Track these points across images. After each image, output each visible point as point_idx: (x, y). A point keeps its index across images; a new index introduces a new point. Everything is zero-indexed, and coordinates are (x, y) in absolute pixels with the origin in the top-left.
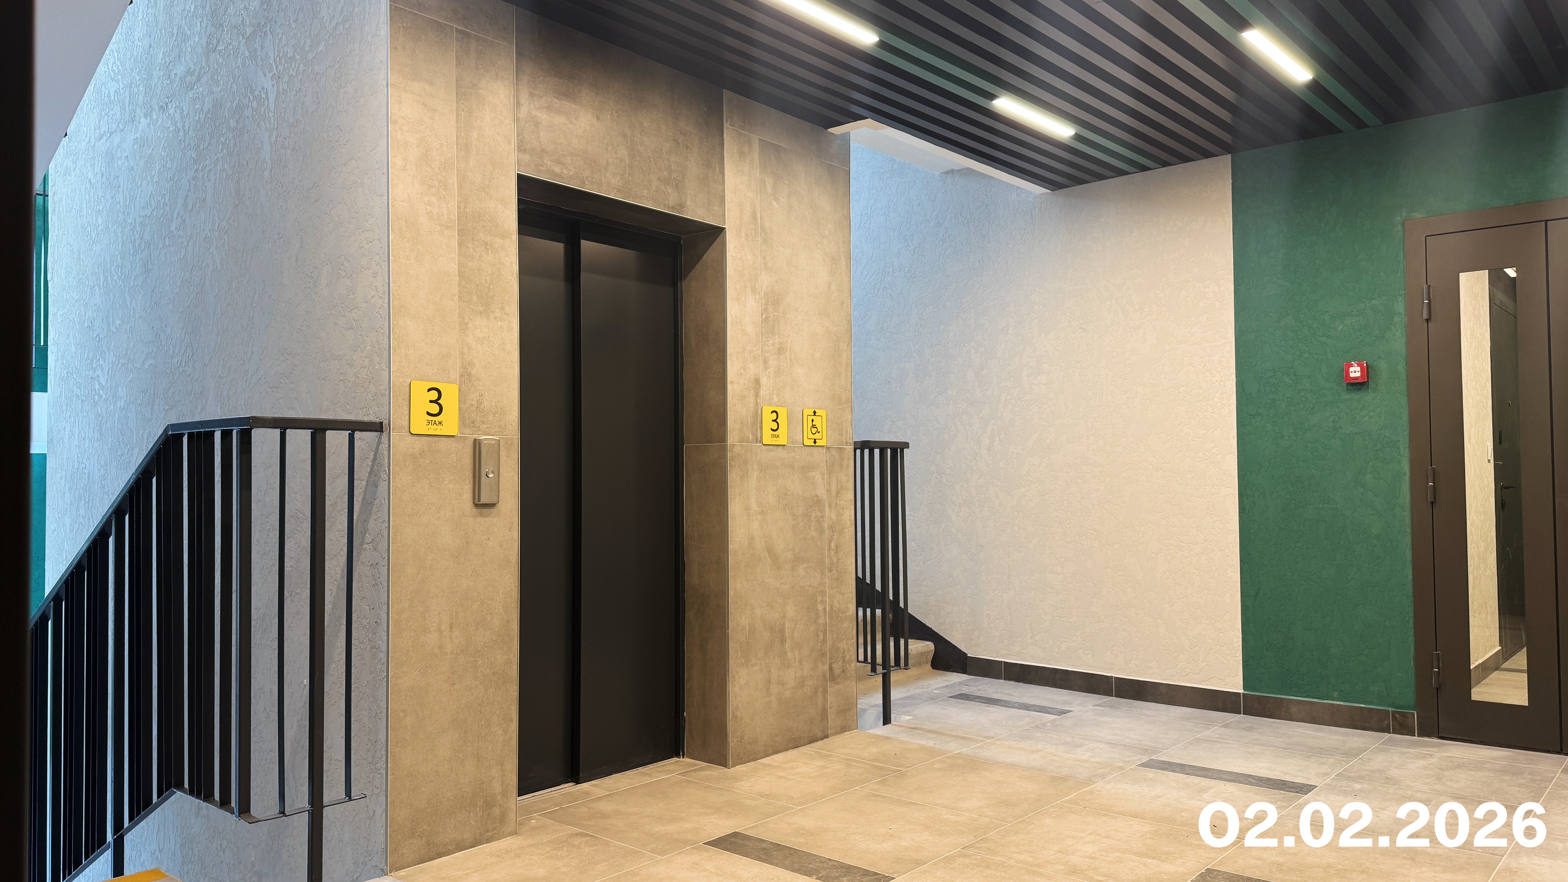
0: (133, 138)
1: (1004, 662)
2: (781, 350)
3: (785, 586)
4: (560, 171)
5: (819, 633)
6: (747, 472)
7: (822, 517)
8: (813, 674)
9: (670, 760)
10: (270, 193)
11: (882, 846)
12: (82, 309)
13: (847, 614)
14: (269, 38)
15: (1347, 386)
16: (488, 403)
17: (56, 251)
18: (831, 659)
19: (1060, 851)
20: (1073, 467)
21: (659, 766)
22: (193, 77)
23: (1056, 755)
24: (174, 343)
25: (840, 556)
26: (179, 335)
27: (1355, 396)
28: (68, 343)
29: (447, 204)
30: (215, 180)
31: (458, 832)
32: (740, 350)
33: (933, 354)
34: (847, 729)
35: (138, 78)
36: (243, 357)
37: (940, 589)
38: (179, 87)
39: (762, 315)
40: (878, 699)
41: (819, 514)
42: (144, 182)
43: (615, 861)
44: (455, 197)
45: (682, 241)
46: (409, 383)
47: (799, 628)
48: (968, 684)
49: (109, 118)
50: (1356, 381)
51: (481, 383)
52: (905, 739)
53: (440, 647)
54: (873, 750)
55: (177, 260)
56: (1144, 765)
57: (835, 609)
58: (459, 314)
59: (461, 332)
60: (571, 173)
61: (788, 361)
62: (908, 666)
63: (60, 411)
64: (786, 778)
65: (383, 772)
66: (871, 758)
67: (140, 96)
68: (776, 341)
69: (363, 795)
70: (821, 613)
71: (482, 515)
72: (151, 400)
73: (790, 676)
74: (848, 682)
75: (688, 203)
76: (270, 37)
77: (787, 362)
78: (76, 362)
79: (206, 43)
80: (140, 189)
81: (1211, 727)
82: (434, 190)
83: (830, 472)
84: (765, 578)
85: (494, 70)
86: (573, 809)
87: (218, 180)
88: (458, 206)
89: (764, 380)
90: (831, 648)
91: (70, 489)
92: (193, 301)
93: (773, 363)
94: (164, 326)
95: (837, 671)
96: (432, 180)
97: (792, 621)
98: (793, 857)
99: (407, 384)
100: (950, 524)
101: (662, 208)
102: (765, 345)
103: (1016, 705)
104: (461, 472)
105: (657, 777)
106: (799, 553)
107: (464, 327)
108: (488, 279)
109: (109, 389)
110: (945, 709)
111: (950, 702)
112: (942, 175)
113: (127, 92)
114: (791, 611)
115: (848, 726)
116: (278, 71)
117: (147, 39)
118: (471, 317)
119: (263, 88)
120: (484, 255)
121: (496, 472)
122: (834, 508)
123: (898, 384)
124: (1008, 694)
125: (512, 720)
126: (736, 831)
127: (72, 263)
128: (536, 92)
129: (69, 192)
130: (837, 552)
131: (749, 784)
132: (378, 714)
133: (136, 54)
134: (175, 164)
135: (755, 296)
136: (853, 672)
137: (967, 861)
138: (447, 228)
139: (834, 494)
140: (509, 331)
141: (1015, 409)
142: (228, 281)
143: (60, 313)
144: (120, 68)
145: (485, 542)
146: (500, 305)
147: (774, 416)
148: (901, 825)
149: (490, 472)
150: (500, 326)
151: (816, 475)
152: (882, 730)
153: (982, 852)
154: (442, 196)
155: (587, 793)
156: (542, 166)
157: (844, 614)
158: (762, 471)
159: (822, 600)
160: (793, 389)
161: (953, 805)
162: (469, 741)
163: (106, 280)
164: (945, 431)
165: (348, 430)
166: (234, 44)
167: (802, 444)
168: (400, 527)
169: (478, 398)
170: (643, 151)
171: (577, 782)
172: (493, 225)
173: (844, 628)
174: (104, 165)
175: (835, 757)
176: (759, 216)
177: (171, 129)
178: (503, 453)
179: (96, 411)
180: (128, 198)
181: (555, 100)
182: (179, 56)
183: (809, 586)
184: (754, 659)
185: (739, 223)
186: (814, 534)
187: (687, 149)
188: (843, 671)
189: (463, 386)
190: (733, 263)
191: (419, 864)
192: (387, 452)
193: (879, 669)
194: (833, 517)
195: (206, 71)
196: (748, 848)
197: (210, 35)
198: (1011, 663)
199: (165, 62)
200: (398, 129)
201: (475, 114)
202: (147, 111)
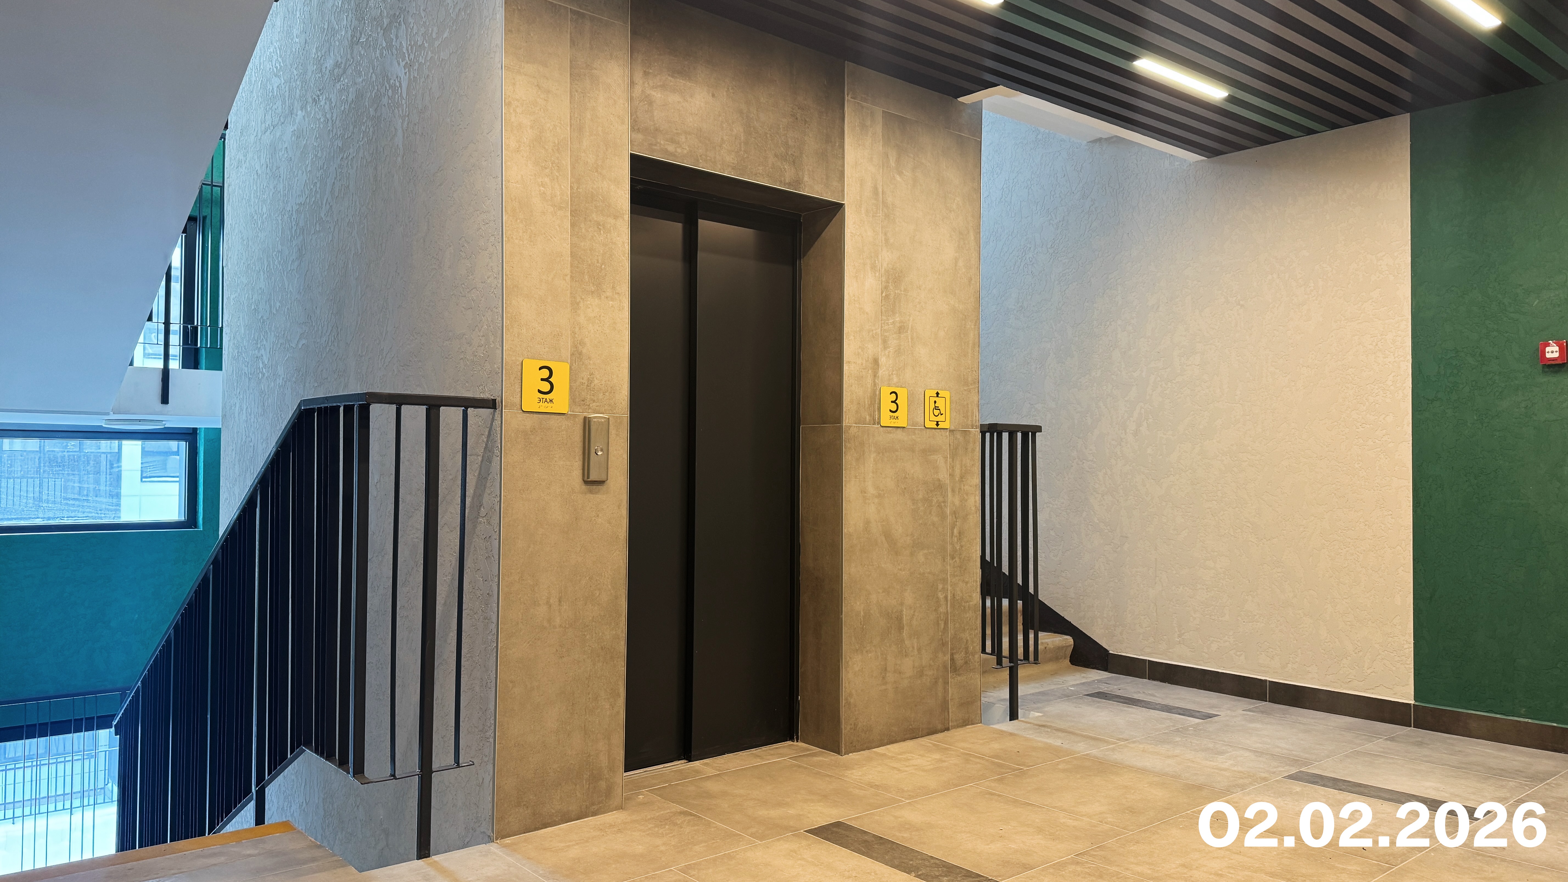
0: (291, 130)
1: (1148, 660)
2: (901, 329)
3: (903, 572)
4: (674, 150)
5: (940, 622)
6: (864, 454)
7: (944, 502)
8: (933, 664)
9: (783, 743)
10: (402, 178)
11: (990, 846)
12: (250, 292)
13: (971, 603)
14: (402, 28)
15: (1543, 368)
16: (598, 382)
17: (230, 239)
18: (952, 649)
19: (1183, 866)
20: (1228, 454)
21: (772, 749)
22: (340, 69)
23: (1194, 762)
24: (323, 324)
25: (963, 543)
26: (326, 316)
27: (1553, 379)
28: (239, 324)
29: (560, 185)
30: (357, 167)
31: (563, 804)
32: (858, 329)
33: (1077, 333)
34: (970, 723)
35: (295, 73)
36: (379, 337)
37: (1080, 581)
38: (328, 79)
39: (882, 293)
40: (1005, 693)
41: (941, 499)
42: (300, 172)
43: (714, 843)
44: (568, 178)
45: (802, 218)
46: (521, 362)
47: (918, 616)
48: (1108, 682)
49: (273, 113)
50: (1553, 363)
51: (591, 362)
52: (1031, 737)
53: (549, 621)
54: (996, 746)
55: (325, 246)
56: (1290, 777)
57: (957, 598)
58: (571, 293)
59: (573, 311)
60: (685, 152)
61: (910, 340)
62: (1038, 660)
63: (232, 388)
64: (899, 770)
65: (492, 740)
66: (992, 754)
67: (298, 91)
68: (897, 320)
69: (471, 762)
70: (943, 602)
71: (591, 492)
72: (303, 378)
73: (908, 665)
74: (971, 674)
75: (806, 179)
76: (403, 26)
77: (909, 342)
78: (245, 342)
79: (351, 35)
80: (296, 178)
81: (1375, 739)
82: (547, 171)
83: (954, 456)
84: (882, 563)
85: (608, 50)
86: (682, 787)
87: (359, 167)
88: (571, 187)
89: (883, 360)
90: (953, 638)
91: (239, 460)
92: (338, 284)
93: (893, 342)
94: (314, 308)
95: (959, 662)
96: (546, 161)
97: (911, 608)
98: (894, 852)
99: (519, 363)
100: (1092, 513)
101: (778, 184)
102: (884, 324)
103: (1157, 707)
104: (571, 450)
105: (768, 760)
106: (918, 539)
107: (575, 306)
108: (600, 258)
109: (270, 368)
110: (1079, 707)
111: (1086, 700)
112: (1089, 144)
113: (287, 87)
114: (909, 598)
115: (970, 719)
116: (410, 59)
117: (303, 35)
118: (583, 297)
119: (397, 77)
120: (596, 235)
121: (605, 450)
122: (957, 493)
123: (1038, 365)
124: (1151, 695)
125: (619, 695)
126: (840, 820)
127: (242, 249)
128: (651, 71)
129: (241, 183)
130: (960, 539)
131: (860, 773)
132: (488, 684)
133: (294, 50)
134: (325, 153)
135: (875, 273)
136: (976, 664)
137: (1079, 869)
138: (560, 208)
139: (957, 479)
140: (620, 310)
141: (1165, 392)
142: (367, 264)
143: (233, 296)
144: (282, 65)
145: (593, 519)
146: (611, 285)
147: (893, 397)
148: (1014, 827)
149: (599, 450)
150: (611, 305)
151: (939, 459)
152: (1009, 726)
153: (1097, 861)
154: (555, 177)
155: (697, 772)
156: (656, 145)
157: (968, 604)
158: (879, 453)
159: (943, 588)
160: (914, 369)
161: (1072, 808)
162: (577, 713)
163: (269, 265)
164: (1087, 415)
165: (462, 407)
166: (374, 35)
167: (923, 426)
168: (511, 502)
169: (589, 376)
170: (759, 127)
171: (690, 760)
172: (606, 205)
173: (967, 618)
174: (268, 156)
175: (953, 751)
176: (880, 190)
177: (322, 120)
178: (613, 431)
179: (260, 388)
180: (287, 187)
181: (670, 78)
182: (329, 50)
183: (929, 573)
184: (869, 645)
185: (859, 198)
186: (935, 519)
187: (805, 124)
188: (966, 663)
189: (574, 364)
190: (852, 240)
191: (525, 833)
192: (500, 428)
193: (1006, 662)
194: (957, 503)
195: (351, 63)
196: (849, 839)
197: (354, 29)
198: (1156, 662)
199: (318, 56)
200: (512, 111)
201: (589, 95)
202: (303, 104)
